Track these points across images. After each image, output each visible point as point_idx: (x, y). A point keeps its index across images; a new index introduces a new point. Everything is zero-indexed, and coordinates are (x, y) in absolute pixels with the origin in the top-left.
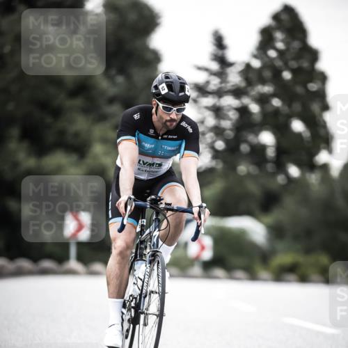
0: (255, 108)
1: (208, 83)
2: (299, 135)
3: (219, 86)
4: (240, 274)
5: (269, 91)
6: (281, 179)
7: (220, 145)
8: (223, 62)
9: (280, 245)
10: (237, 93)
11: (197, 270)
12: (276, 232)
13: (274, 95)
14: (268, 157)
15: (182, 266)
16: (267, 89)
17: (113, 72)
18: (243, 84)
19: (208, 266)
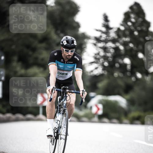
0: (122, 48)
1: (101, 36)
2: (142, 59)
3: (106, 38)
4: (115, 121)
5: (128, 40)
6: (133, 79)
7: (106, 64)
8: (108, 28)
9: (133, 108)
10: (114, 41)
11: (96, 119)
12: (131, 102)
13: (130, 42)
14: (128, 69)
15: (90, 118)
16: (127, 39)
17: (59, 32)
18: (116, 37)
19: (101, 117)
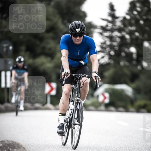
0: (127, 37)
1: (107, 26)
3: (112, 27)
4: (121, 109)
6: (139, 67)
7: (112, 53)
9: (139, 97)
10: (120, 30)
11: (103, 107)
12: (137, 91)
13: (136, 31)
14: (134, 58)
15: (97, 106)
16: (133, 28)
17: (66, 22)
18: (122, 26)
19: (107, 106)
